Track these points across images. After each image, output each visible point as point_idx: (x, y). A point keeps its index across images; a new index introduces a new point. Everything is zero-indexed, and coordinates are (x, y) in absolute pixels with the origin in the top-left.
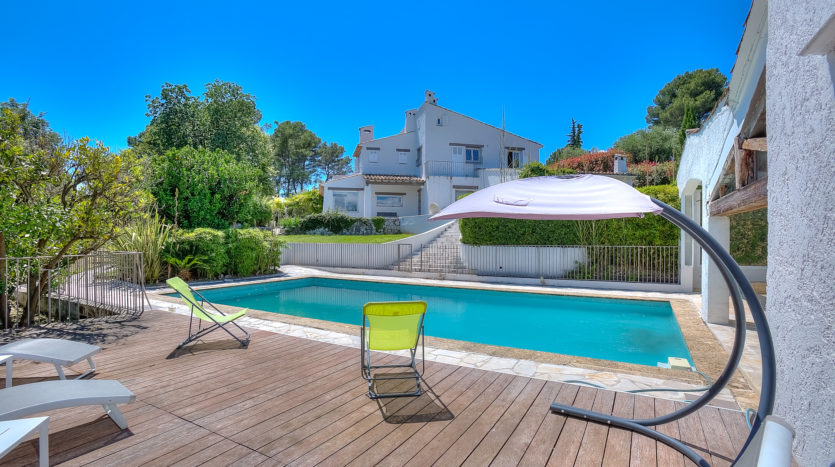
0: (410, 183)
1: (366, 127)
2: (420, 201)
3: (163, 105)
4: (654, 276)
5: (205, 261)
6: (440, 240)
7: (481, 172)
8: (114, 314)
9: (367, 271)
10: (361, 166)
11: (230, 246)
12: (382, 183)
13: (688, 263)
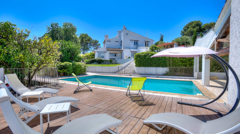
0: (119, 51)
1: (106, 35)
2: (121, 55)
3: (51, 29)
4: (187, 75)
5: (68, 71)
6: (129, 66)
7: (138, 48)
8: (49, 84)
9: (109, 74)
10: (105, 46)
11: (74, 67)
12: (111, 50)
13: (196, 72)
